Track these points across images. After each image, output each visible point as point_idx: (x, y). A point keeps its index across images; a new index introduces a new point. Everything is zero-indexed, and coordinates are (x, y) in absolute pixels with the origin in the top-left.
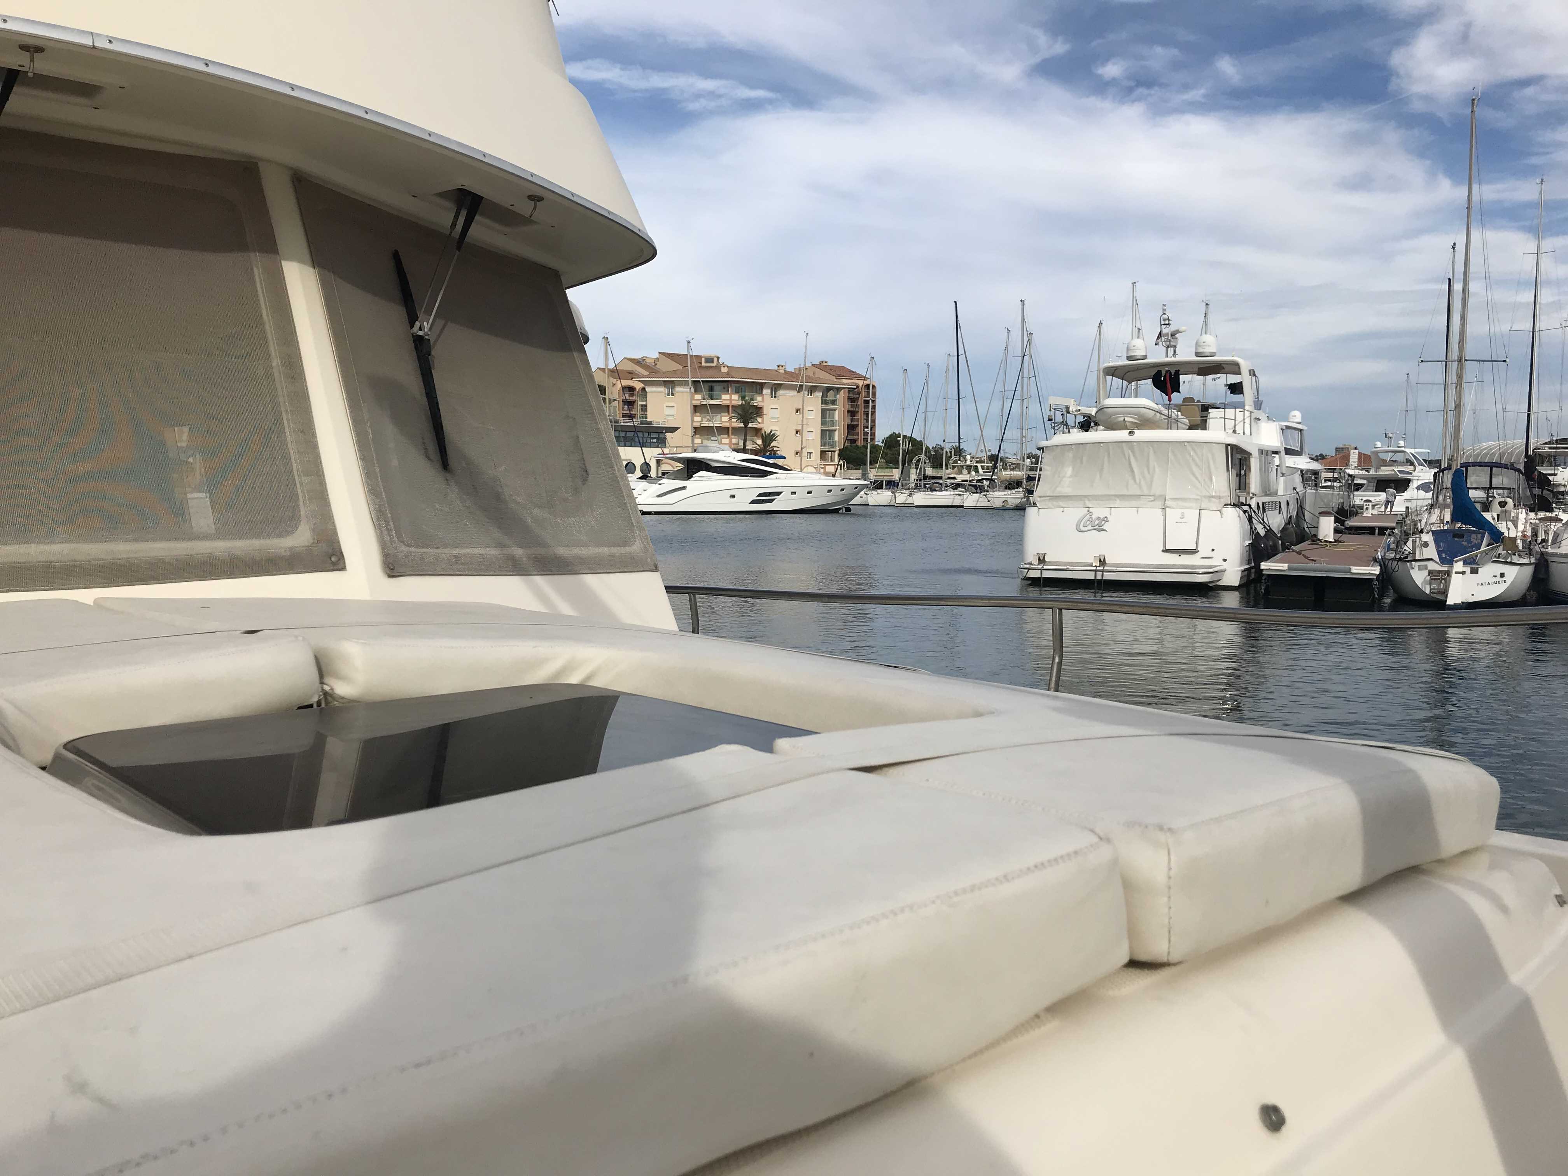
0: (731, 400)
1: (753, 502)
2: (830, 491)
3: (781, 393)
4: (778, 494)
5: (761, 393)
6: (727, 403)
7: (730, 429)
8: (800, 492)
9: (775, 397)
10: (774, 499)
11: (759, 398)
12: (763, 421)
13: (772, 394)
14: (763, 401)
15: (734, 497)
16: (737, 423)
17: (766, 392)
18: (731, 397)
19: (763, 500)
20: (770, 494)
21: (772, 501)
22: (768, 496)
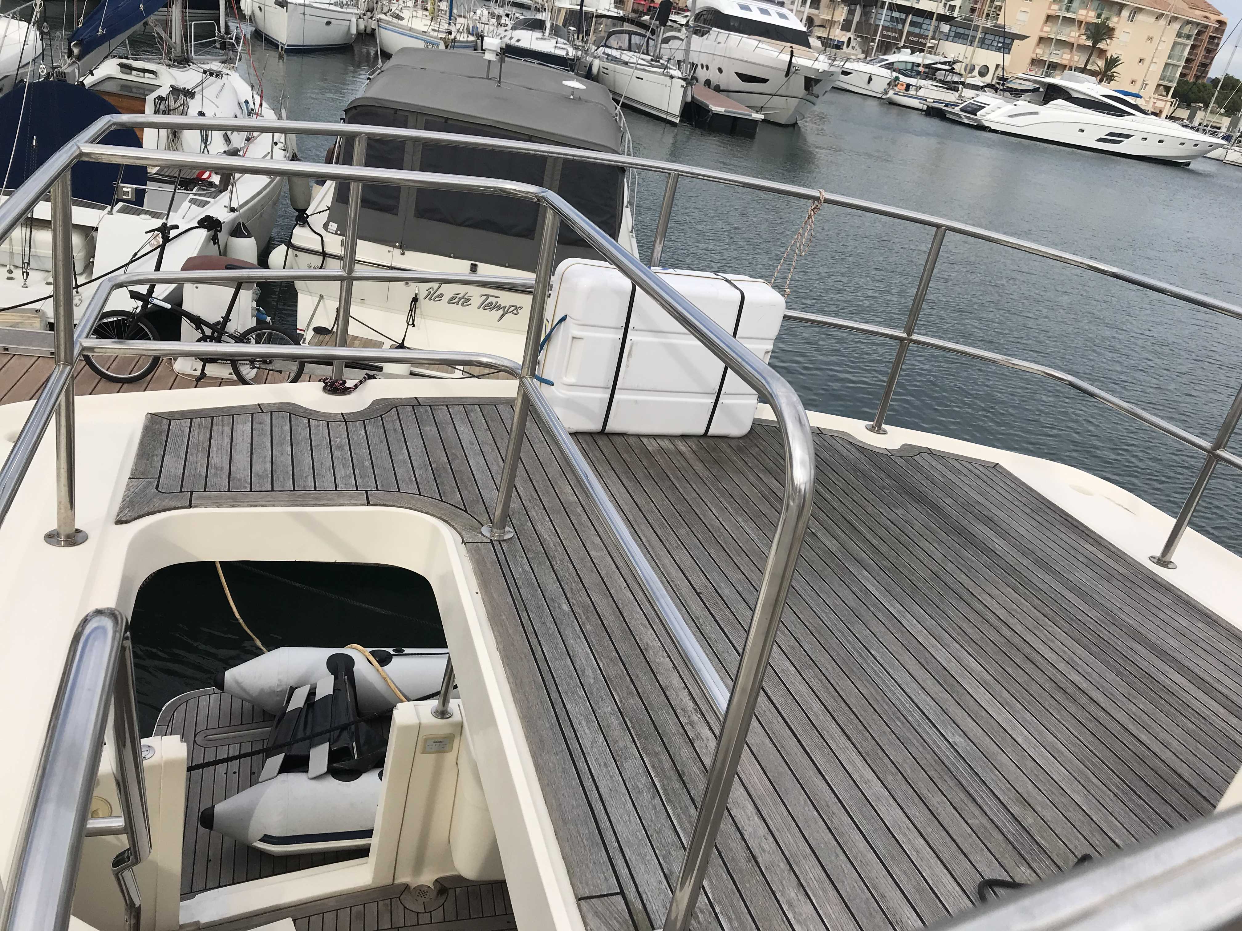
0: (1086, 16)
1: (1101, 140)
2: (1183, 144)
3: (1140, 17)
4: (1128, 136)
5: (1119, 14)
6: (1081, 18)
7: (1075, 46)
8: (1153, 140)
9: (1132, 21)
10: (1122, 141)
11: (1115, 19)
12: (1111, 43)
13: (1129, 16)
14: (1117, 23)
15: (1082, 131)
16: (1084, 41)
17: (1125, 13)
18: (1088, 13)
19: (1111, 140)
20: (1119, 135)
21: (1119, 142)
22: (1117, 137)
